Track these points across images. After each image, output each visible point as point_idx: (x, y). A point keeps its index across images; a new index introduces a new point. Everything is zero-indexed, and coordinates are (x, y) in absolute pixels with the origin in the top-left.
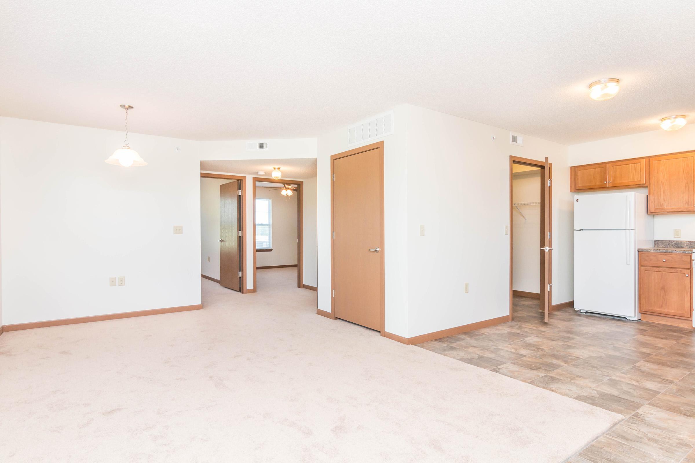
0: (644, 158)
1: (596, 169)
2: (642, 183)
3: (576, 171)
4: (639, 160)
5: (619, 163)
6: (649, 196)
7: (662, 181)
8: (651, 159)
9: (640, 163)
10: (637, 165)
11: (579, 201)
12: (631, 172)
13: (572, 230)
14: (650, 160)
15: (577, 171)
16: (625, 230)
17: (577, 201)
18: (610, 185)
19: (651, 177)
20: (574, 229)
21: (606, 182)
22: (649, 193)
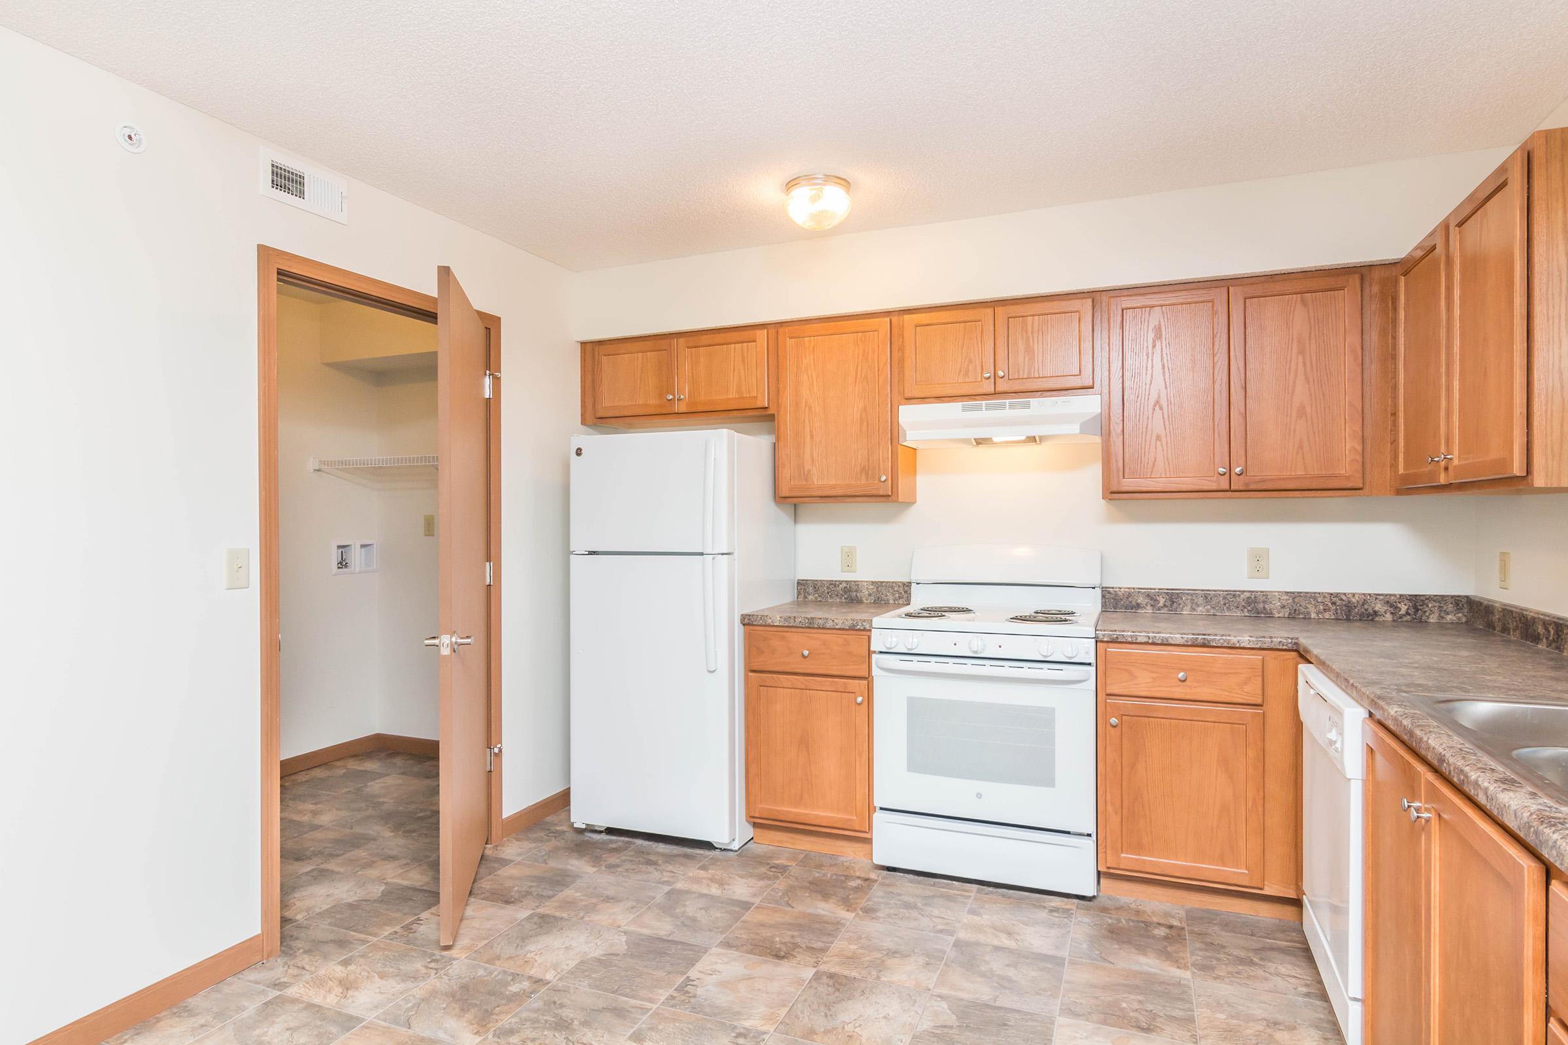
0: (765, 328)
1: (648, 353)
2: (759, 404)
3: (596, 357)
4: (751, 332)
5: (705, 339)
6: (776, 445)
7: (806, 403)
8: (781, 330)
9: (755, 341)
10: (748, 346)
11: (583, 452)
12: (734, 369)
13: (568, 553)
14: (780, 333)
15: (598, 359)
16: (702, 554)
17: (579, 452)
18: (683, 408)
19: (781, 386)
20: (571, 550)
21: (671, 397)
22: (778, 439)
